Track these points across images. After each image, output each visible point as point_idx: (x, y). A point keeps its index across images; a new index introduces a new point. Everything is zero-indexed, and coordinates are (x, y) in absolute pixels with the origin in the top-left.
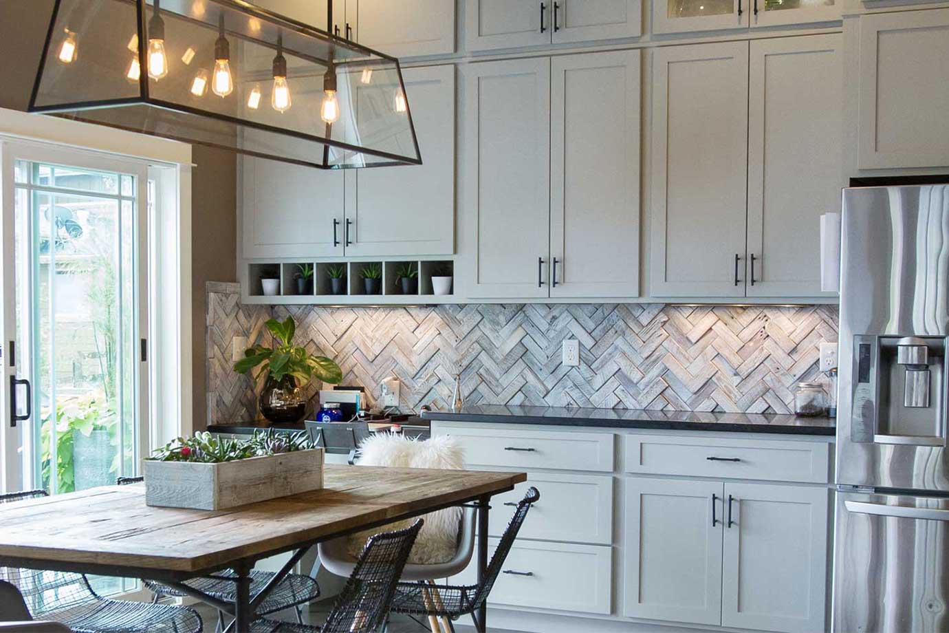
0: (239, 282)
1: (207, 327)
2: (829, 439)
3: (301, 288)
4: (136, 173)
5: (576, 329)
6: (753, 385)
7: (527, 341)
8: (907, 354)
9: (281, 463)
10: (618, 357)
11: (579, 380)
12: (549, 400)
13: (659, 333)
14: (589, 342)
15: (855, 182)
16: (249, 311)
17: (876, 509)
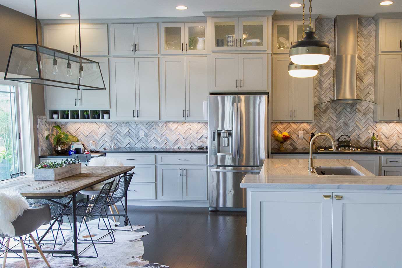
0: (46, 115)
1: (37, 129)
2: (207, 154)
3: (65, 117)
4: (14, 85)
5: (143, 128)
6: (188, 141)
7: (130, 131)
8: (223, 134)
9: (70, 167)
10: (154, 135)
11: (144, 141)
12: (136, 146)
13: (164, 128)
14: (146, 131)
15: (211, 94)
16: (49, 123)
17: (218, 170)
